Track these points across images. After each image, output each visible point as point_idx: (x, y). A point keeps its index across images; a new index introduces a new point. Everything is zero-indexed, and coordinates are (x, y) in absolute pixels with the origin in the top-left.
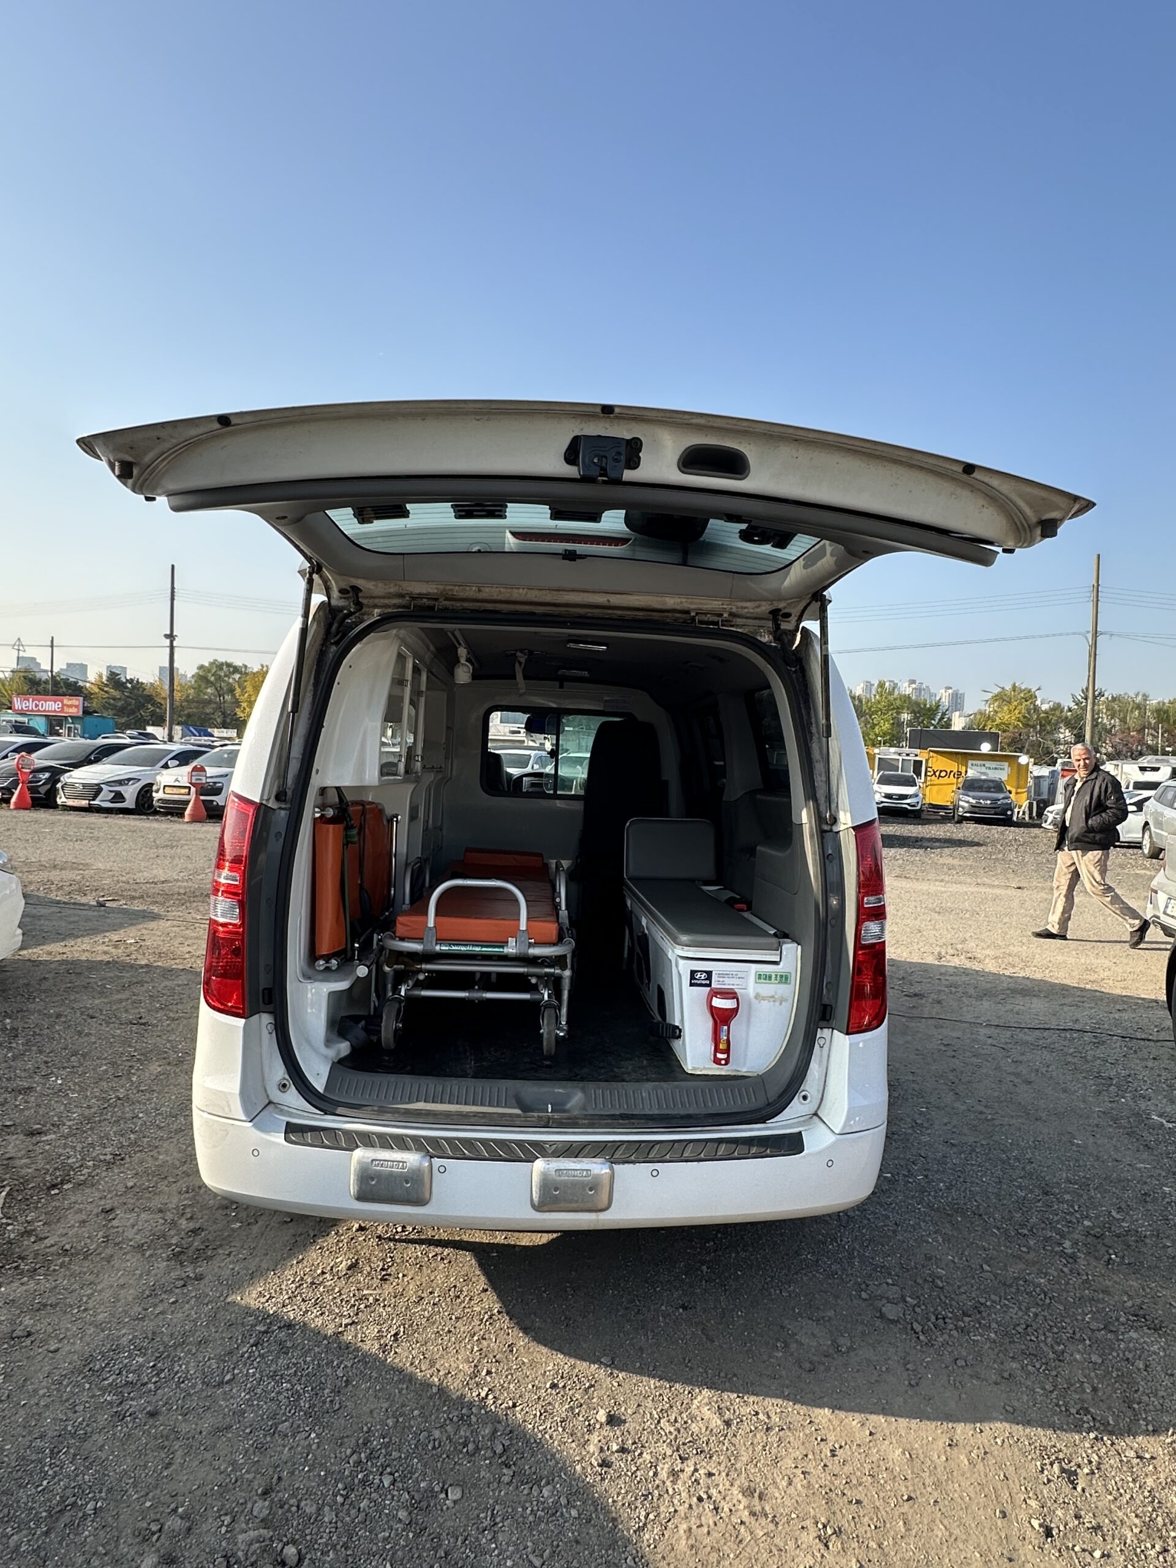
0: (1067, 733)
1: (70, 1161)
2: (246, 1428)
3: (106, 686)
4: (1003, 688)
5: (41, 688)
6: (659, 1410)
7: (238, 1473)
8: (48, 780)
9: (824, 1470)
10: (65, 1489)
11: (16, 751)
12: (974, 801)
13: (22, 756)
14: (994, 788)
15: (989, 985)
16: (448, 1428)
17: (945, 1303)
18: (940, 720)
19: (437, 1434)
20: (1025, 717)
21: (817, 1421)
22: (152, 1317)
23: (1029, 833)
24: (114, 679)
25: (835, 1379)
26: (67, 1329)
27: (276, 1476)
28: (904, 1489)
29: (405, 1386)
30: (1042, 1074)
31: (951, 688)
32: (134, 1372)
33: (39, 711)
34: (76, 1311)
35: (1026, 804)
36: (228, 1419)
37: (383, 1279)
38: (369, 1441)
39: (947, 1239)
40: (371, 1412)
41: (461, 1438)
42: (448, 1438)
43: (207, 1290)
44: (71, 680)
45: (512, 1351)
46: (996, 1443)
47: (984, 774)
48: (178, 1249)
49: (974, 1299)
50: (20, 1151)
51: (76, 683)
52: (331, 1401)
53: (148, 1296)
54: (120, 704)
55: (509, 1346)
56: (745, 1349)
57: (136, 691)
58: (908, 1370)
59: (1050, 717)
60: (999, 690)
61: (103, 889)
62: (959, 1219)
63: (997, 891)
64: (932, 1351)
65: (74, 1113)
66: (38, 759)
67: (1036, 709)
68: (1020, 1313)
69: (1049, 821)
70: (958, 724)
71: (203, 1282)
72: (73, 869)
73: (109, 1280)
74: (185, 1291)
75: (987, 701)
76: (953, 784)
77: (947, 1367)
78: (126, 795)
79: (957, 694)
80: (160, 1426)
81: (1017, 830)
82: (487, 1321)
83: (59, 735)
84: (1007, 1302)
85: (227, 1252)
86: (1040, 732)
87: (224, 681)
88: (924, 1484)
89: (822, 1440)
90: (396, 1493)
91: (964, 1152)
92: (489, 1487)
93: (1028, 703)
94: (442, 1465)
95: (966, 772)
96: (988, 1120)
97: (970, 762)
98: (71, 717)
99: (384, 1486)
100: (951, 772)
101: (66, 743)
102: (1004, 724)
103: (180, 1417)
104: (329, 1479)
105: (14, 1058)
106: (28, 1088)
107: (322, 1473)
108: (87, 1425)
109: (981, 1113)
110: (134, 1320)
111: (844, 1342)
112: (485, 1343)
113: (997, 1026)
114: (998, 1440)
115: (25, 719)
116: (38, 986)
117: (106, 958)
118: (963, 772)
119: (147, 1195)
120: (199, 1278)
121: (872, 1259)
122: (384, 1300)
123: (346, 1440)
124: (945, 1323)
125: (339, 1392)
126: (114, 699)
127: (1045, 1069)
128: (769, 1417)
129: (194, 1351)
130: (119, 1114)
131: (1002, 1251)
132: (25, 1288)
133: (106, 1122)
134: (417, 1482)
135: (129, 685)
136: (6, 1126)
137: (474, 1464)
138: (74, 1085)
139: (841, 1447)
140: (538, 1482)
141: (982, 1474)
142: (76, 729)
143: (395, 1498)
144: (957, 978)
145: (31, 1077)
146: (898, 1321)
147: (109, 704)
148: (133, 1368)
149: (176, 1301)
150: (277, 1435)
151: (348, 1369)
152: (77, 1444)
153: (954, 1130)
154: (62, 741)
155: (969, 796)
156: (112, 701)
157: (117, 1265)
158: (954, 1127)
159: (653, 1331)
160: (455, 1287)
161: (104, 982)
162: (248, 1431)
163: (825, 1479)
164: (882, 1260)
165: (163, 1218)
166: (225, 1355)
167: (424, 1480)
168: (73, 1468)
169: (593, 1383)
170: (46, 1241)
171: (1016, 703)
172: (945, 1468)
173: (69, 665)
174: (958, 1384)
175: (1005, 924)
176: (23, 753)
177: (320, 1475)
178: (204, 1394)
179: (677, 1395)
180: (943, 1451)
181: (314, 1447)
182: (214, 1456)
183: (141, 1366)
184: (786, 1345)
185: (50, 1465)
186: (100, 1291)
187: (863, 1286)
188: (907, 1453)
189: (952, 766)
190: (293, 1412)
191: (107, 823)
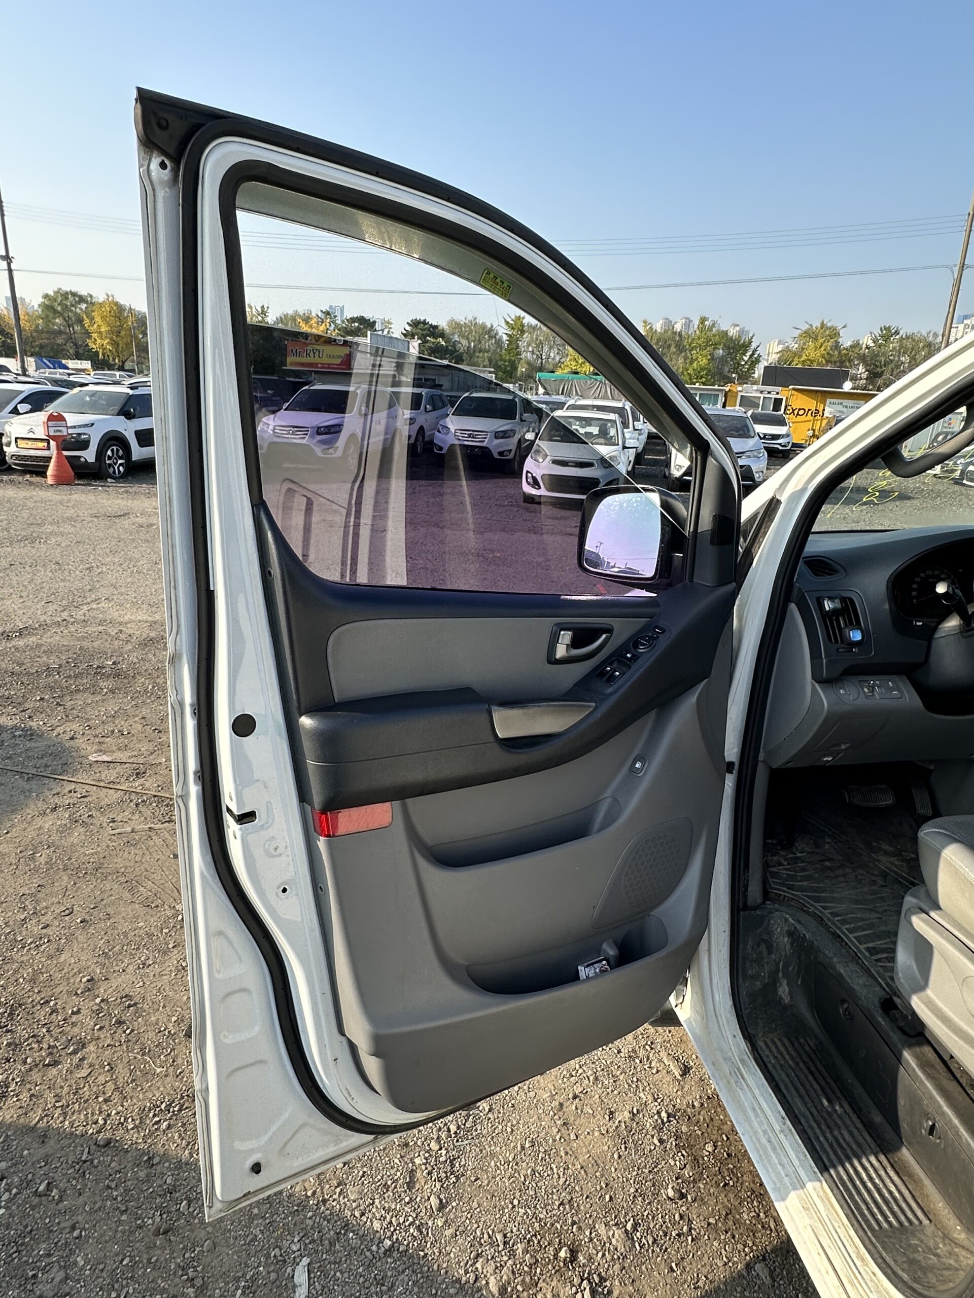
4: (811, 326)
18: (751, 356)
31: (738, 325)
59: (850, 353)
60: (808, 326)
75: (795, 338)
76: (810, 421)
87: (71, 311)
93: (833, 340)
95: (824, 410)
97: (828, 401)
100: (809, 410)
102: (809, 360)
118: (821, 410)
171: (822, 340)
189: (810, 403)
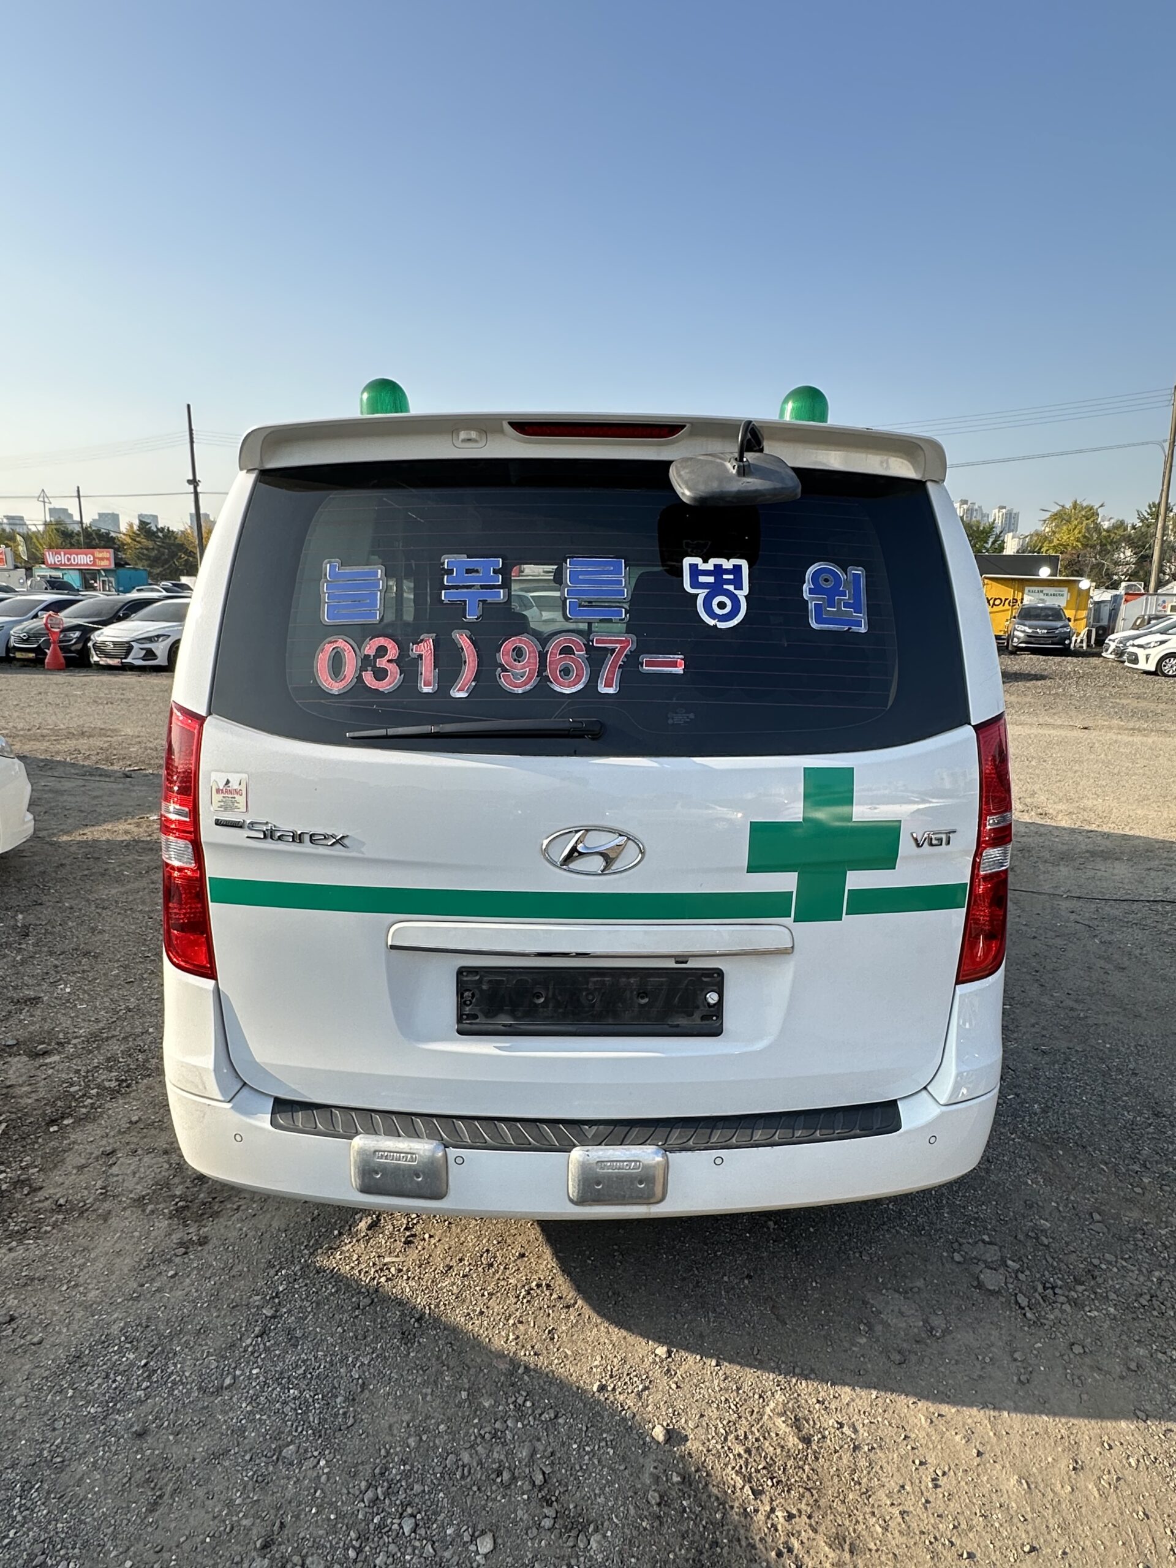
0: (1128, 553)
1: (72, 1089)
2: (246, 1452)
3: (138, 535)
4: (1063, 507)
5: (73, 541)
6: (725, 1422)
7: (235, 1518)
8: (78, 639)
9: (926, 1508)
10: (33, 1544)
11: (45, 609)
12: (1030, 631)
13: (50, 615)
14: (1052, 615)
15: (1065, 847)
16: (479, 1448)
17: (1052, 1265)
18: (993, 543)
19: (466, 1457)
20: (1085, 537)
21: (913, 1436)
22: (149, 1296)
23: (1089, 663)
24: (146, 529)
25: (931, 1375)
26: (54, 1313)
27: (278, 1524)
28: (1024, 1536)
29: (429, 1391)
30: (1136, 957)
31: (1004, 507)
32: (121, 1374)
33: (71, 565)
34: (65, 1288)
35: (1084, 632)
36: (225, 1441)
37: (408, 1243)
38: (387, 1469)
39: (1048, 1181)
40: (390, 1427)
41: (494, 1462)
42: (480, 1463)
43: (211, 1259)
44: (103, 531)
45: (552, 1339)
46: (1130, 1464)
47: (1043, 601)
48: (181, 1204)
49: (1085, 1259)
50: (21, 1076)
51: (108, 534)
52: (345, 1414)
53: (145, 1267)
54: (154, 553)
55: (550, 1332)
56: (823, 1333)
57: (167, 541)
58: (1015, 1360)
59: (1113, 535)
60: (1059, 508)
61: (130, 757)
62: (1061, 1152)
63: (1063, 733)
64: (1042, 1333)
65: (80, 1028)
66: (67, 618)
67: (1097, 528)
68: (1142, 1279)
69: (1110, 650)
70: (1011, 547)
71: (206, 1247)
72: (100, 736)
73: (105, 1243)
74: (186, 1260)
75: (1045, 521)
76: (1008, 610)
77: (1062, 1355)
78: (157, 652)
79: (1011, 514)
80: (150, 1448)
81: (1075, 660)
82: (524, 1298)
83: (95, 589)
84: (1124, 1264)
85: (235, 1207)
86: (1100, 553)
88: (1047, 1527)
89: (921, 1463)
90: (417, 1544)
91: (1057, 1061)
92: (527, 1534)
93: (1089, 521)
94: (472, 1501)
95: (1022, 599)
96: (1080, 1019)
97: (1027, 589)
98: (104, 570)
99: (403, 1533)
100: (1006, 599)
101: (100, 597)
102: (1061, 545)
103: (171, 1438)
104: (340, 1525)
105: (23, 962)
106: (34, 999)
107: (332, 1517)
108: (66, 1449)
109: (1072, 1009)
110: (129, 1300)
111: (937, 1321)
112: (521, 1327)
113: (1080, 898)
114: (1131, 1460)
115: (59, 574)
116: (54, 875)
117: (127, 838)
118: (1019, 598)
119: (153, 1132)
120: (203, 1241)
121: (964, 1208)
122: (408, 1270)
123: (360, 1468)
124: (1055, 1294)
125: (354, 1400)
126: (147, 549)
127: (1138, 951)
128: (855, 1431)
129: (192, 1344)
130: (128, 1029)
131: (1113, 1193)
132: (13, 1255)
133: (114, 1040)
134: (443, 1527)
135: (160, 535)
136: (8, 1046)
137: (510, 1499)
138: (83, 994)
139: (944, 1474)
140: (583, 1529)
141: (1116, 1509)
142: (110, 582)
143: (417, 1552)
144: (1030, 840)
145: (39, 985)
146: (999, 1292)
147: (143, 554)
148: (122, 1368)
149: (176, 1274)
150: (280, 1463)
151: (365, 1368)
152: (53, 1476)
153: (1044, 1032)
154: (96, 596)
155: (1025, 625)
156: (145, 552)
157: (114, 1225)
158: (1044, 1028)
159: (714, 1311)
160: (488, 1251)
161: (122, 868)
162: (247, 1457)
163: (928, 1520)
164: (975, 1210)
165: (168, 1162)
166: (226, 1349)
167: (451, 1524)
168: (45, 1512)
169: (647, 1383)
170: (40, 1193)
171: (1076, 522)
172: (1070, 1501)
173: (100, 515)
174: (1077, 1381)
175: (1075, 772)
176: (51, 612)
177: (329, 1519)
178: (200, 1404)
179: (745, 1400)
180: (1066, 1478)
181: (323, 1479)
182: (208, 1493)
183: (132, 1364)
184: (871, 1328)
185: (19, 1508)
186: (95, 1260)
187: (956, 1246)
188: (1023, 1481)
189: (1007, 593)
190: (300, 1429)
191: (140, 682)
